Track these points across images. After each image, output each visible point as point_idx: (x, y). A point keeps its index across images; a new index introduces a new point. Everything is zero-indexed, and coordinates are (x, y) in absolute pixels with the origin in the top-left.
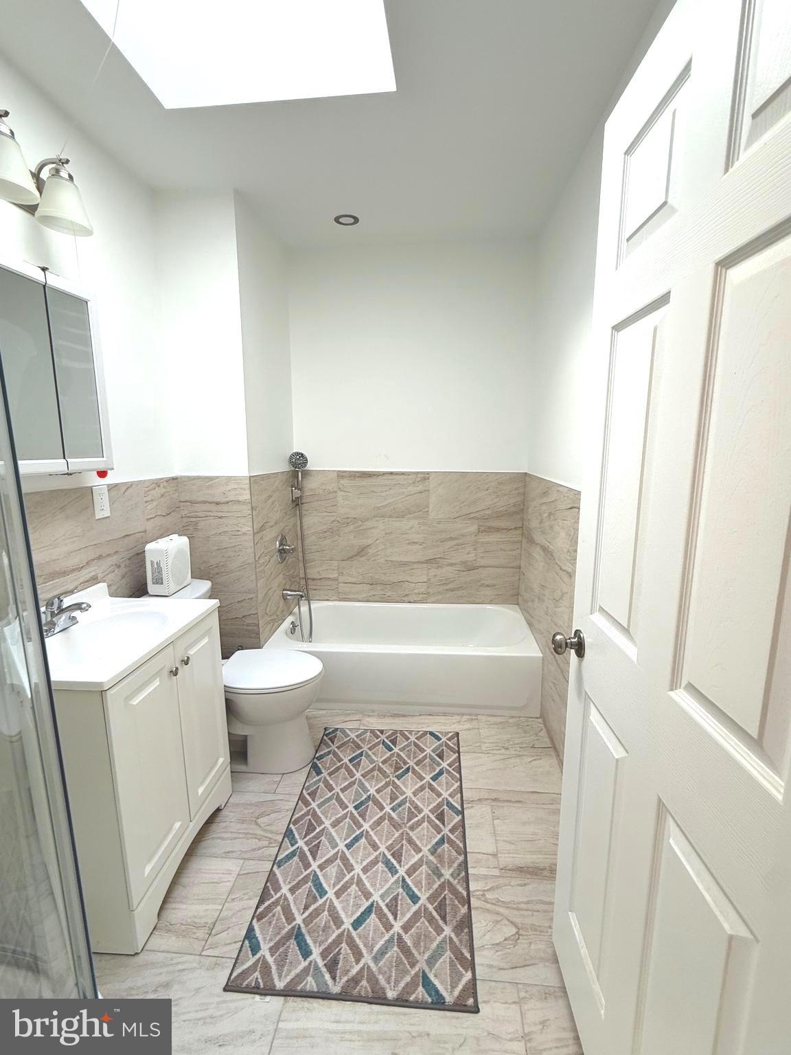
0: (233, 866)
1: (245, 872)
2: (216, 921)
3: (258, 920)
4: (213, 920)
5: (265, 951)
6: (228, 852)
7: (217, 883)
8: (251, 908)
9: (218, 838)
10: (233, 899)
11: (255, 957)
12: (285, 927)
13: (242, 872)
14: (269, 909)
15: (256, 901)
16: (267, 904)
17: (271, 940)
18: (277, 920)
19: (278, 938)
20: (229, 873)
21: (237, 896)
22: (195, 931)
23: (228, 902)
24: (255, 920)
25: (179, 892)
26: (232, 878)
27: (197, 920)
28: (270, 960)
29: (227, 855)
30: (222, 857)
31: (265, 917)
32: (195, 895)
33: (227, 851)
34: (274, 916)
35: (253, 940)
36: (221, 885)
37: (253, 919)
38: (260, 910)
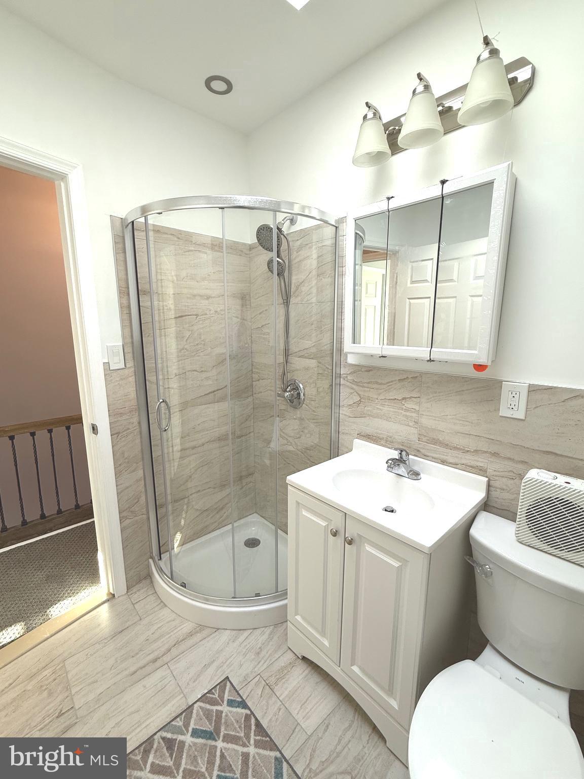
0: (310, 724)
1: (297, 730)
2: (273, 692)
3: (247, 715)
4: (275, 690)
5: (225, 708)
6: (327, 726)
7: (303, 704)
8: (263, 718)
9: (350, 726)
10: (280, 709)
11: (227, 700)
12: (226, 730)
13: (298, 728)
14: (248, 727)
15: (264, 723)
16: (253, 727)
17: (226, 716)
18: (235, 728)
19: (223, 721)
20: (306, 717)
21: (280, 713)
22: (277, 677)
23: (280, 705)
24: (249, 712)
25: (315, 678)
26: (299, 717)
27: (284, 680)
28: (215, 708)
29: (325, 725)
30: (325, 719)
31: (244, 721)
32: (305, 686)
33: (330, 727)
34: (240, 727)
35: (237, 704)
36: (299, 707)
37: (252, 713)
38: (253, 721)
